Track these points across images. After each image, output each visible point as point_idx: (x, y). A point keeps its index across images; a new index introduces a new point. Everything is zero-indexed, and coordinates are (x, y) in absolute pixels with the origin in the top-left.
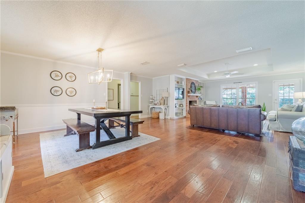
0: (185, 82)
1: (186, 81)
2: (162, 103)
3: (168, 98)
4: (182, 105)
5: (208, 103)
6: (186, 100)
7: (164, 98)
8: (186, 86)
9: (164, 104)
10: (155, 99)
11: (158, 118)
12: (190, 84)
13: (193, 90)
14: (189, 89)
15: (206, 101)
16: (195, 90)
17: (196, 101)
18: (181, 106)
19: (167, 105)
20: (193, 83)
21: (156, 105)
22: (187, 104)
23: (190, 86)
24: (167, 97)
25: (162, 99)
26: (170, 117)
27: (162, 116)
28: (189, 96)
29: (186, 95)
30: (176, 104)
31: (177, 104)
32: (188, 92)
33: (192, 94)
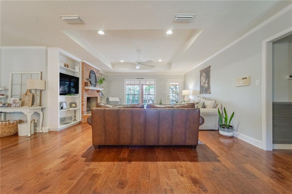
0: (79, 68)
1: (82, 67)
2: (26, 102)
3: (43, 92)
4: (75, 103)
5: (111, 99)
6: (82, 96)
7: (33, 92)
8: (83, 75)
9: (33, 104)
10: (9, 93)
11: (16, 134)
12: (88, 73)
13: (93, 83)
14: (87, 79)
15: (109, 97)
16: (96, 82)
17: (97, 97)
18: (74, 105)
19: (40, 106)
20: (92, 72)
21: (9, 105)
22: (84, 103)
23: (89, 75)
24: (41, 91)
25: (28, 93)
26: (48, 128)
27: (25, 131)
28: (87, 90)
29: (82, 88)
30: (61, 103)
31: (66, 103)
32: (86, 84)
33: (91, 88)
